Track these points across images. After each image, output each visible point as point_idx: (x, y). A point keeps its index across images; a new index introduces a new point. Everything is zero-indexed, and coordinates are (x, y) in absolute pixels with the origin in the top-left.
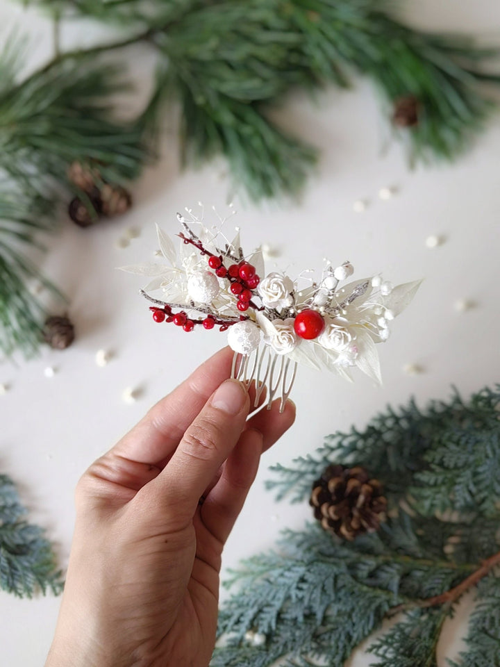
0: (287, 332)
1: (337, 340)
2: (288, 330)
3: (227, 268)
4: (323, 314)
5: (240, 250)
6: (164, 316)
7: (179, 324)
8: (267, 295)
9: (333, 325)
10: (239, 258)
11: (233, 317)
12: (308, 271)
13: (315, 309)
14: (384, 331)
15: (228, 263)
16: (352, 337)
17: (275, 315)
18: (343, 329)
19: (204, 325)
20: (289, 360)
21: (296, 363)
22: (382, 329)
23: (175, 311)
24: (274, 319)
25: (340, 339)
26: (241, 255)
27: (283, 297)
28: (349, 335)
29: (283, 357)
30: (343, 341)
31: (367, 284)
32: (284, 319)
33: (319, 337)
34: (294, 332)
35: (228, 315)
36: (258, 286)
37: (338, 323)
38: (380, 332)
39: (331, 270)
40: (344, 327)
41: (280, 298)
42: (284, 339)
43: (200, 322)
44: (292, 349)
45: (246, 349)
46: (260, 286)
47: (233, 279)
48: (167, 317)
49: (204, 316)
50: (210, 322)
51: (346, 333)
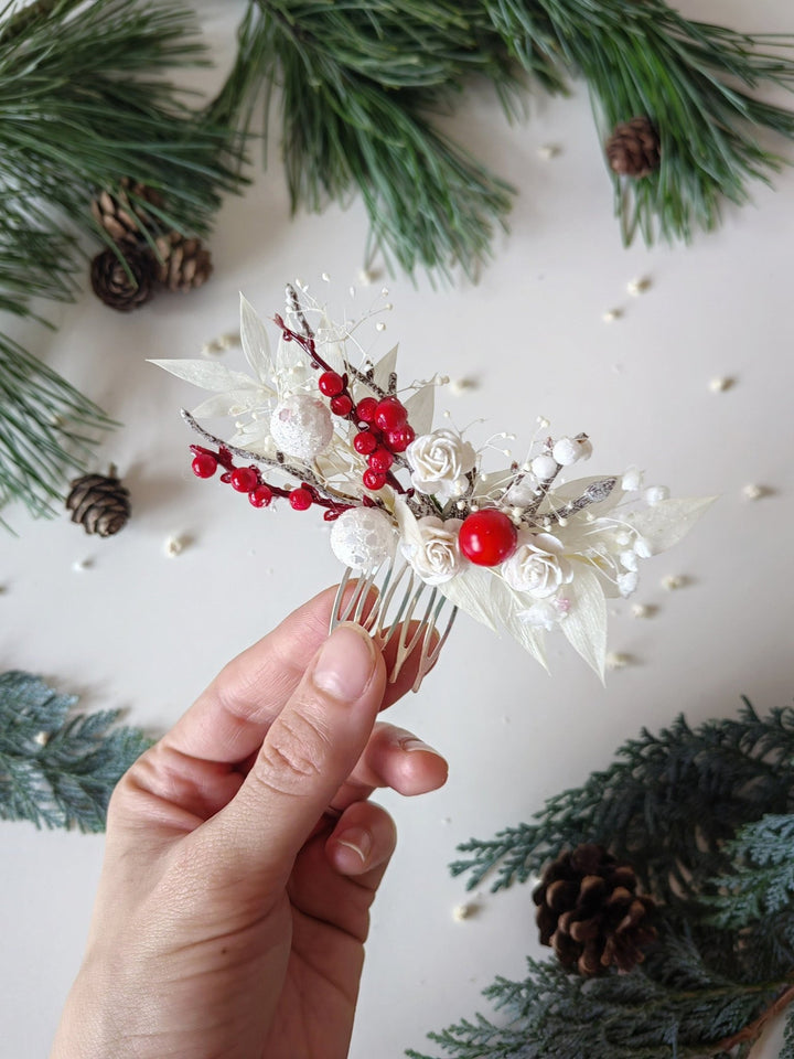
0: (444, 543)
1: (534, 576)
2: (448, 540)
3: (356, 401)
4: (517, 521)
5: (393, 378)
6: (215, 469)
7: (241, 489)
8: (421, 466)
9: (532, 548)
10: (386, 390)
11: (352, 498)
12: (504, 435)
13: (504, 510)
14: (628, 575)
15: (358, 392)
16: (564, 577)
17: (430, 507)
18: (550, 559)
19: (292, 499)
20: (444, 599)
21: (456, 608)
22: (625, 571)
23: (239, 462)
24: (428, 514)
25: (540, 575)
26: (393, 387)
27: (449, 475)
28: (558, 572)
29: (435, 589)
30: (545, 579)
31: (611, 484)
32: (444, 519)
33: (504, 564)
34: (457, 546)
35: (344, 492)
36: (408, 448)
37: (543, 546)
38: (620, 578)
39: (550, 443)
40: (553, 554)
41: (443, 477)
42: (436, 555)
43: (285, 494)
44: (449, 577)
45: (358, 560)
46: (412, 448)
47: (362, 425)
48: (221, 470)
49: (296, 484)
50: (304, 497)
51: (554, 567)
